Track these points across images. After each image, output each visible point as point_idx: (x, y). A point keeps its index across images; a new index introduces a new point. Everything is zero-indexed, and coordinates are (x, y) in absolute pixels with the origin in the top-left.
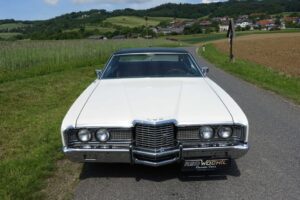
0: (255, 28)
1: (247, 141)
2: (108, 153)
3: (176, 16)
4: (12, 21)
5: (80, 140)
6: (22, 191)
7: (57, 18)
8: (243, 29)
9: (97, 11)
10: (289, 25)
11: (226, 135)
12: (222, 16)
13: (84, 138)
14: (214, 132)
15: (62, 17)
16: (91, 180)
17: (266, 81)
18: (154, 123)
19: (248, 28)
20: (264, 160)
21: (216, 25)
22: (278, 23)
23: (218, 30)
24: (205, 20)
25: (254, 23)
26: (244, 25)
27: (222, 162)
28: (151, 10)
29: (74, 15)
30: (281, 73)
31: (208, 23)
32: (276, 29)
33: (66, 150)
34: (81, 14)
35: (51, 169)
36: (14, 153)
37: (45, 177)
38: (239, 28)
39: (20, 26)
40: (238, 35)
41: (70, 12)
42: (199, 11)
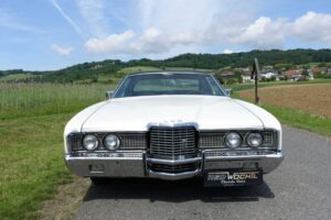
0: (281, 79)
1: (280, 148)
2: (117, 162)
3: (195, 66)
4: (21, 72)
5: (84, 148)
6: (13, 211)
7: (69, 68)
8: (268, 80)
9: (110, 61)
10: (317, 75)
11: (255, 142)
12: (245, 67)
13: (90, 146)
14: (242, 138)
15: (74, 67)
16: (97, 202)
17: (297, 121)
18: (171, 125)
19: (273, 79)
20: (302, 184)
21: (238, 76)
22: (305, 74)
23: (240, 81)
24: (227, 71)
25: (279, 73)
26: (268, 75)
27: (253, 176)
28: (169, 60)
29: (87, 66)
30: (313, 116)
31: (230, 73)
32: (304, 80)
33: (68, 158)
34: (94, 64)
35: (50, 192)
36: (9, 179)
37: (42, 199)
38: (264, 79)
39: (29, 76)
40: (263, 86)
41: (82, 63)
42: (220, 61)
